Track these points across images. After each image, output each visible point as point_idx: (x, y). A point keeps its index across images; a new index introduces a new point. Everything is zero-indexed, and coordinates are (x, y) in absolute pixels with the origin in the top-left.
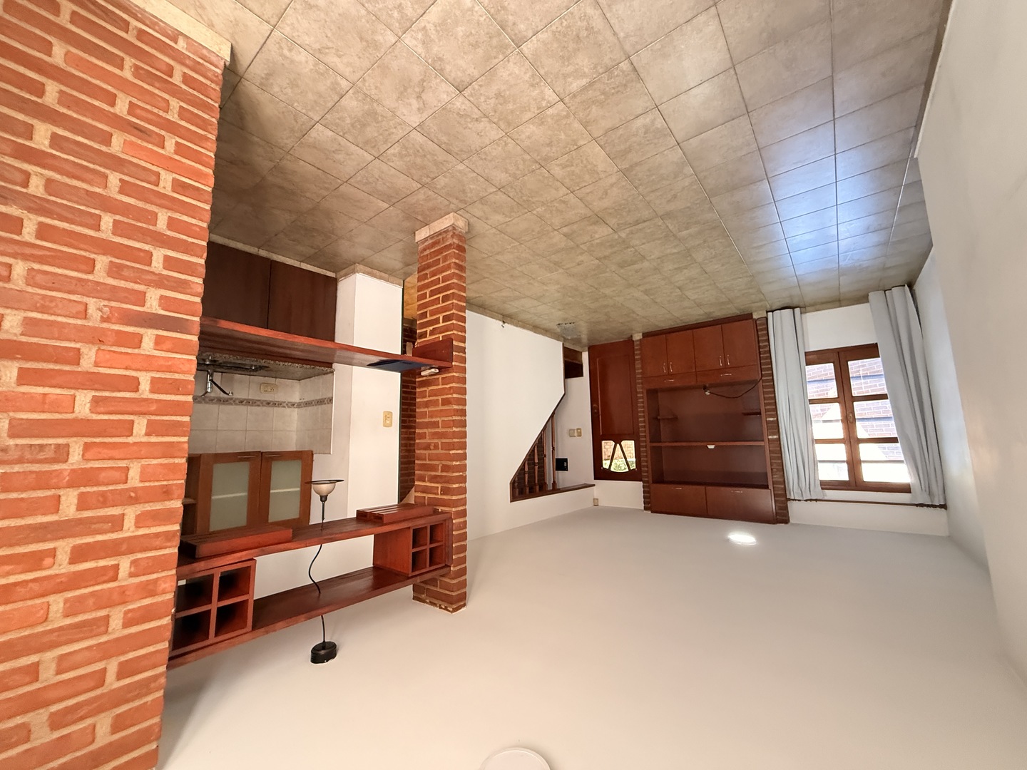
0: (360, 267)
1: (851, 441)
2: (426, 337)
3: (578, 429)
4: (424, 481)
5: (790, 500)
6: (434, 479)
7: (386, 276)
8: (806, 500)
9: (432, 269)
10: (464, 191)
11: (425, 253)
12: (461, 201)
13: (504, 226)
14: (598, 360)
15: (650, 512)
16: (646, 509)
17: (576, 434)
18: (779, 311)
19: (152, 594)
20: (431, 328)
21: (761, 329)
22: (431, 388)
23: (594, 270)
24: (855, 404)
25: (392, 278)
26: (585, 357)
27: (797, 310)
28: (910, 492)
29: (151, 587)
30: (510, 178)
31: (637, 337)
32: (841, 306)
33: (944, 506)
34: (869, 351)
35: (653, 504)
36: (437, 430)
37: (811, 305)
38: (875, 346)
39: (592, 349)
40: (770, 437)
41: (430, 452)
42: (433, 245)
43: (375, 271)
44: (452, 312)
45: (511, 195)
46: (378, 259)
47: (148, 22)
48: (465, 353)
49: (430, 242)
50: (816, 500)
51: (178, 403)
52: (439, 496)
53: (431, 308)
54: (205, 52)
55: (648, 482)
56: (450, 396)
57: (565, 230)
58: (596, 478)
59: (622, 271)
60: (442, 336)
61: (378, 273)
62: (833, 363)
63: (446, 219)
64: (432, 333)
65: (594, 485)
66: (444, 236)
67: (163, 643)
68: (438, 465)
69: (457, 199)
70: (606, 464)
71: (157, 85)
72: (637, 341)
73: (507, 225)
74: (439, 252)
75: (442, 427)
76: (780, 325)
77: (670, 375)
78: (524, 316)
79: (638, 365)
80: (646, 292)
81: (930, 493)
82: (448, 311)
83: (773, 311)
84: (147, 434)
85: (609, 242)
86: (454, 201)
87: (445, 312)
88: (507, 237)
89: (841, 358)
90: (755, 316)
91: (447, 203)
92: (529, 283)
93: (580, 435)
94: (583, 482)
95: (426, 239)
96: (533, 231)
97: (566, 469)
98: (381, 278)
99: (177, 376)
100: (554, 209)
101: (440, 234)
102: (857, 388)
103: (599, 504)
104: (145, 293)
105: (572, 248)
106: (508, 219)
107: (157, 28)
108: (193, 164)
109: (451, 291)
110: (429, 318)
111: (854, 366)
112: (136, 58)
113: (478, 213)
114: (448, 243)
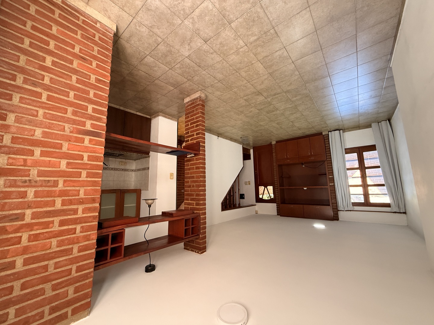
0: (161, 114)
1: (365, 186)
2: (189, 142)
3: (249, 182)
4: (188, 200)
5: (339, 210)
6: (192, 200)
7: (171, 117)
8: (346, 211)
9: (191, 114)
10: (205, 82)
11: (188, 108)
12: (203, 86)
13: (220, 96)
14: (257, 153)
15: (280, 216)
16: (278, 215)
18: (333, 132)
19: (88, 240)
20: (191, 138)
21: (326, 139)
22: (191, 162)
23: (257, 115)
24: (366, 170)
25: (173, 118)
26: (252, 151)
27: (341, 131)
28: (390, 207)
29: (88, 237)
30: (224, 77)
31: (274, 143)
32: (360, 129)
33: (405, 213)
34: (372, 148)
35: (281, 213)
36: (194, 179)
37: (347, 129)
38: (375, 146)
39: (254, 148)
40: (330, 184)
41: (191, 188)
42: (191, 104)
43: (166, 116)
44: (199, 131)
45: (224, 84)
46: (168, 110)
47: (86, 17)
48: (205, 148)
49: (190, 103)
50: (350, 211)
51: (98, 165)
52: (195, 207)
53: (191, 130)
54: (107, 28)
55: (278, 203)
56: (199, 166)
57: (245, 98)
58: (256, 202)
59: (268, 115)
60: (196, 141)
61: (168, 116)
62: (357, 153)
63: (197, 94)
64: (191, 140)
65: (256, 205)
66: (196, 100)
67: (92, 260)
68: (194, 194)
69: (202, 86)
70: (261, 196)
71: (89, 41)
72: (273, 144)
73: (222, 96)
74: (194, 107)
75: (196, 178)
76: (334, 137)
77: (287, 159)
78: (227, 134)
79: (274, 154)
80: (278, 124)
81: (399, 207)
82: (198, 131)
83: (331, 132)
84: (87, 177)
85: (263, 103)
86: (201, 86)
87: (197, 131)
88: (221, 101)
89: (360, 151)
90: (323, 134)
91: (197, 87)
92: (229, 120)
93: (249, 184)
94: (251, 204)
95: (189, 102)
96: (232, 98)
97: (244, 198)
98: (169, 118)
99: (97, 155)
100: (241, 89)
101: (194, 100)
102: (367, 163)
103: (258, 213)
104: (85, 122)
105: (248, 105)
106: (222, 94)
107: (89, 19)
108: (103, 72)
109: (199, 123)
110: (190, 134)
111: (366, 154)
112: (82, 31)
113: (210, 91)
114: (197, 103)
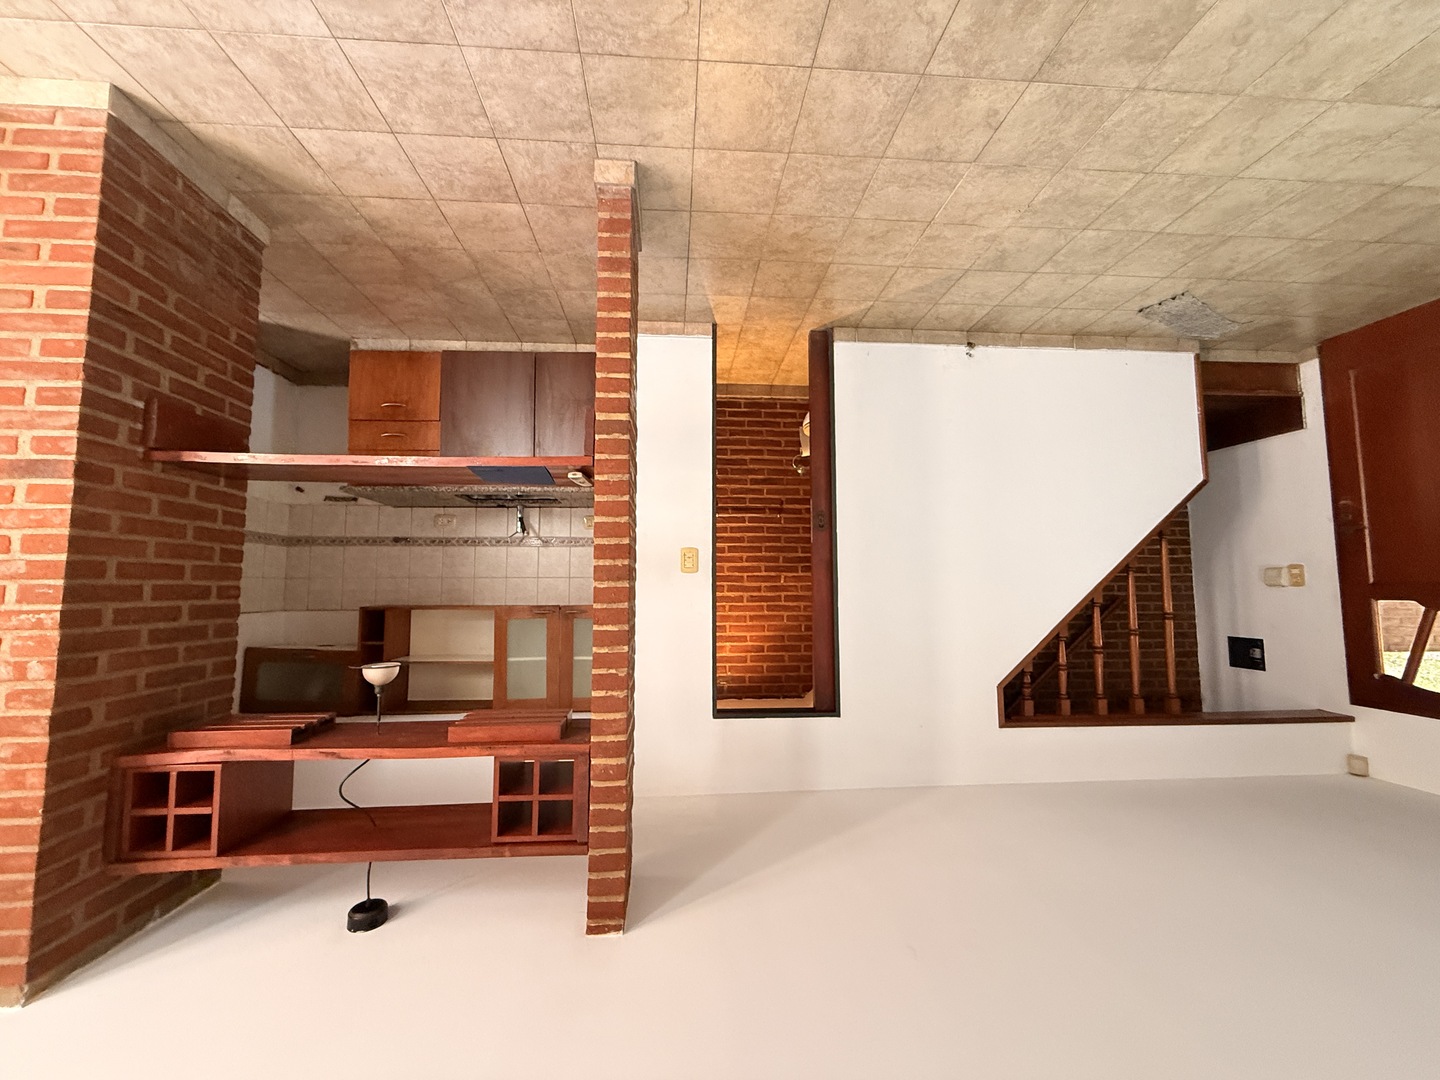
3: (1292, 567)
10: (547, 103)
13: (702, 131)
14: (1352, 374)
17: (1285, 579)
19: (21, 786)
23: (1066, 116)
25: (689, 327)
26: (1310, 378)
29: (19, 778)
30: (557, 10)
39: (1334, 349)
43: (657, 324)
45: (614, 48)
54: (84, 114)
58: (1357, 699)
61: (663, 325)
65: (1351, 719)
67: (32, 847)
70: (1393, 665)
73: (705, 126)
93: (1298, 581)
94: (1312, 703)
97: (1259, 665)
98: (669, 332)
103: (1371, 771)
104: (17, 438)
107: (33, 118)
108: (70, 264)
112: (11, 166)
